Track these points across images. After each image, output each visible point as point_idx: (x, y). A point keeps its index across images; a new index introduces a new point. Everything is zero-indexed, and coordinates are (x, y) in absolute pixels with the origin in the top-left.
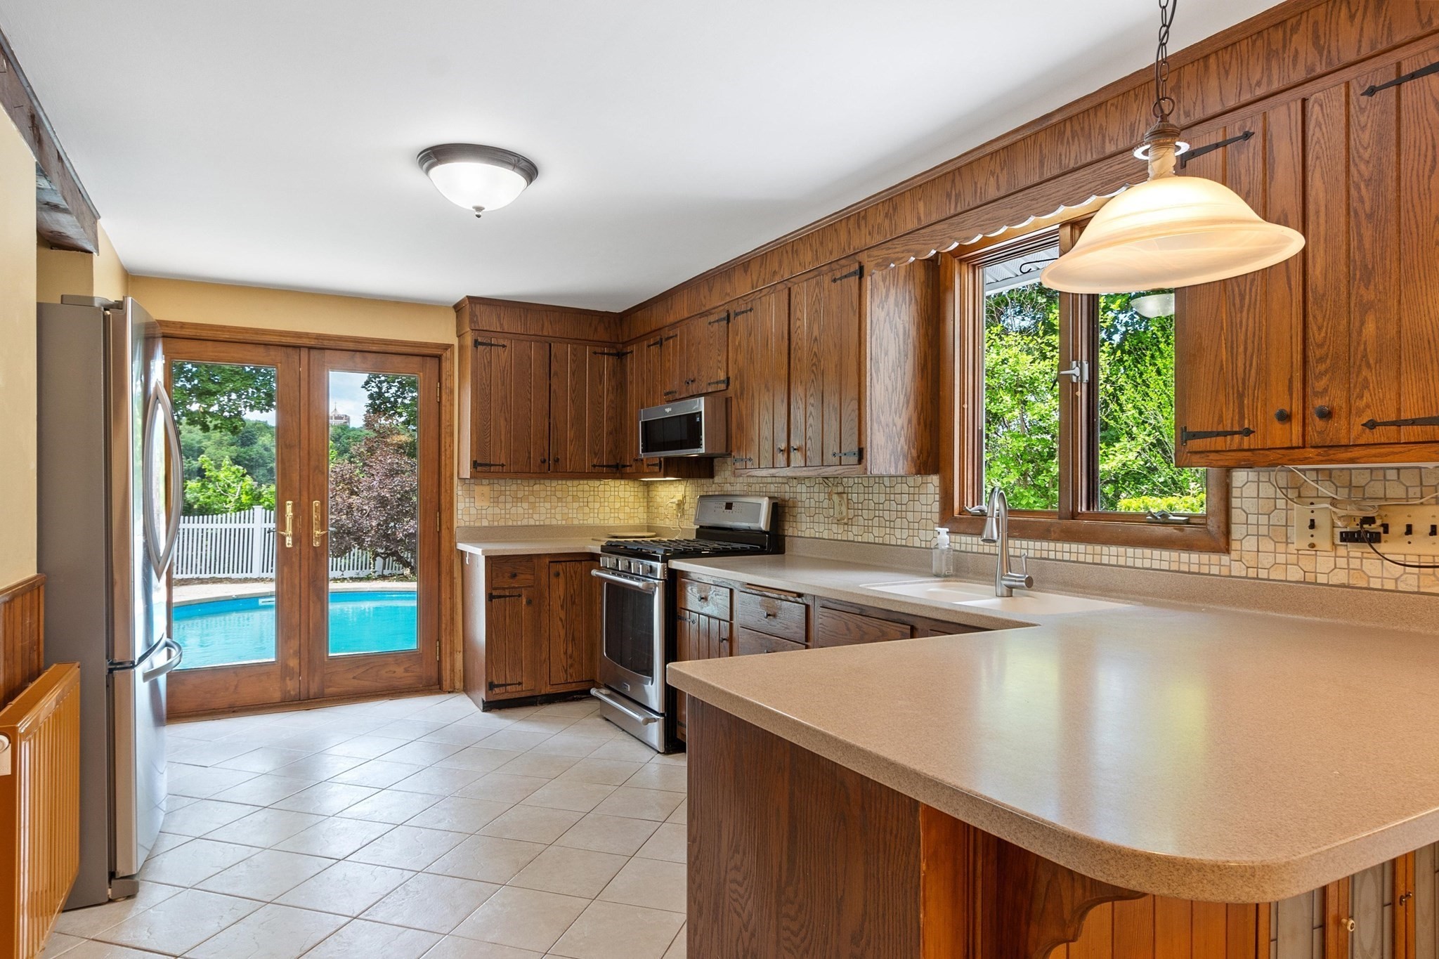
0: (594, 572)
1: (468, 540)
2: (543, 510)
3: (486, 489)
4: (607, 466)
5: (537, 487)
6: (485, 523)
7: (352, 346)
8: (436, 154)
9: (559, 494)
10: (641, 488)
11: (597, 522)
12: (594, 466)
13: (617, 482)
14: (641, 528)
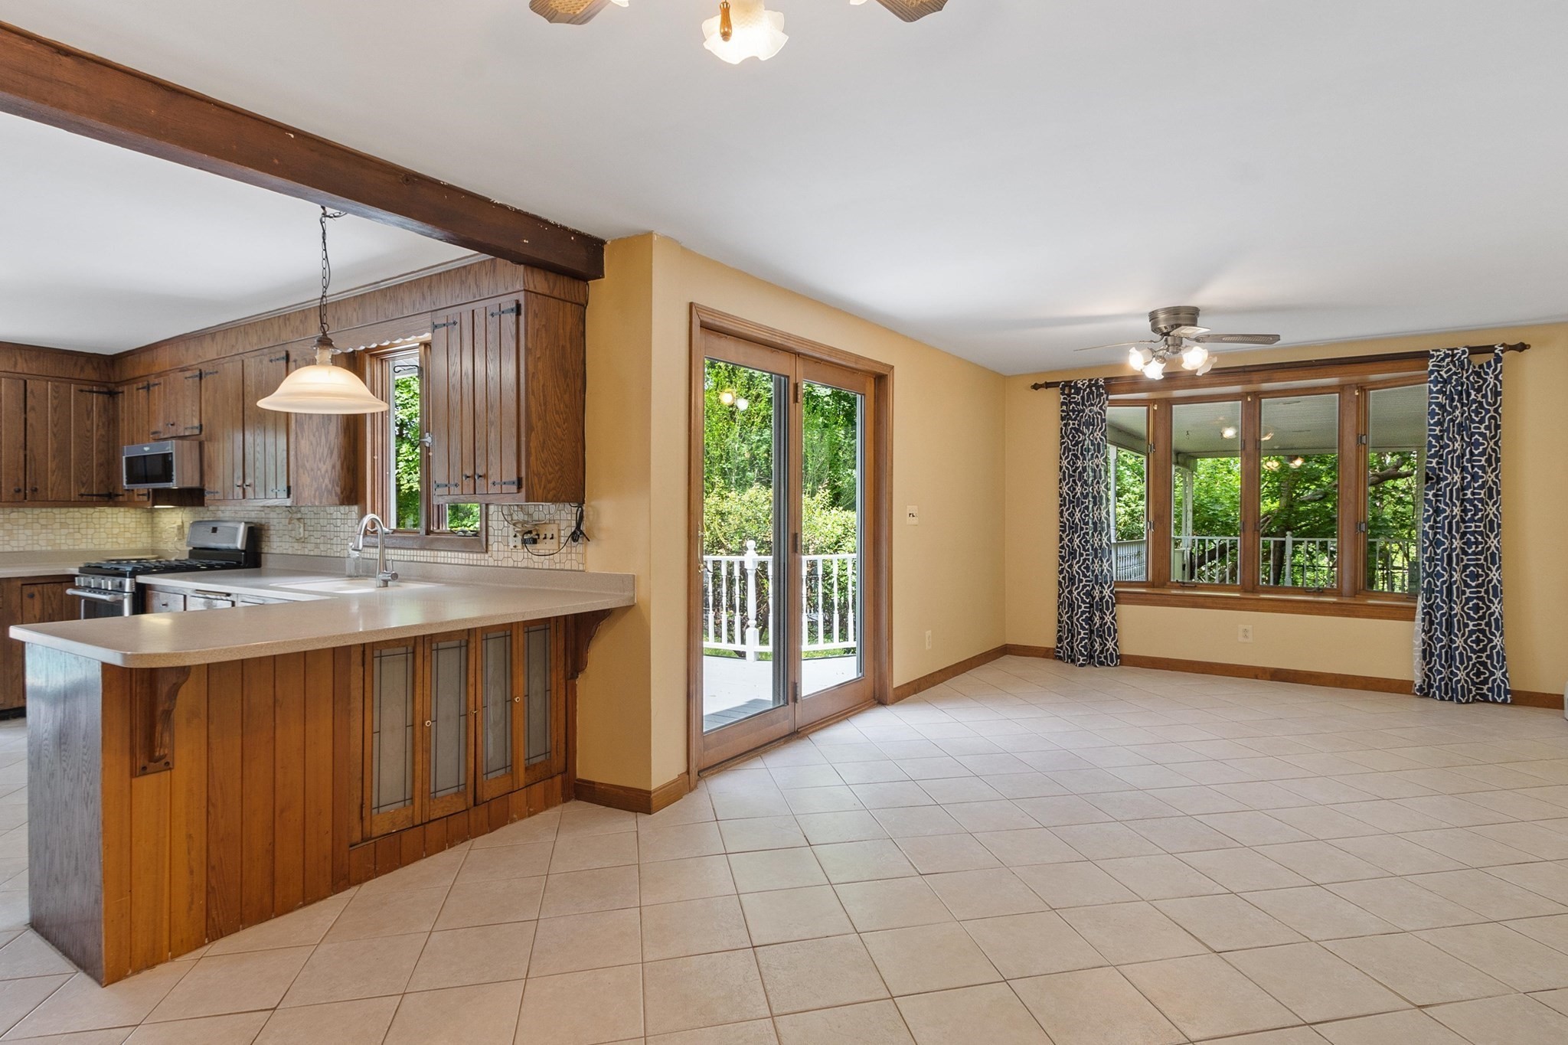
0: (69, 591)
2: (22, 537)
4: (96, 495)
5: (14, 515)
9: (43, 522)
10: (145, 515)
11: (91, 547)
12: (82, 495)
13: (116, 510)
14: (144, 551)
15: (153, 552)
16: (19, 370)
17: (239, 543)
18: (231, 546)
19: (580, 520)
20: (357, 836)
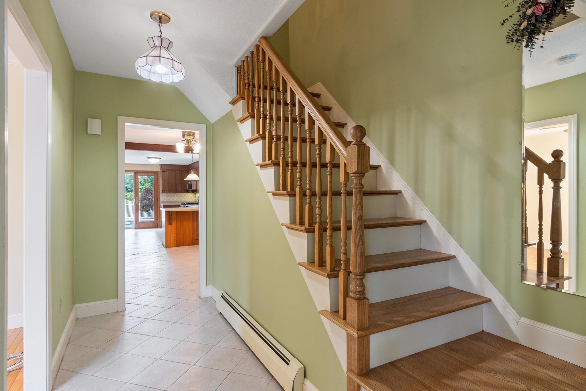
1: (162, 203)
2: (176, 198)
3: (165, 195)
4: (186, 191)
5: (174, 194)
7: (142, 172)
8: (148, 158)
9: (179, 195)
10: (194, 194)
11: (186, 200)
12: (183, 191)
13: (190, 193)
14: (194, 201)
16: (174, 169)
20: (195, 239)
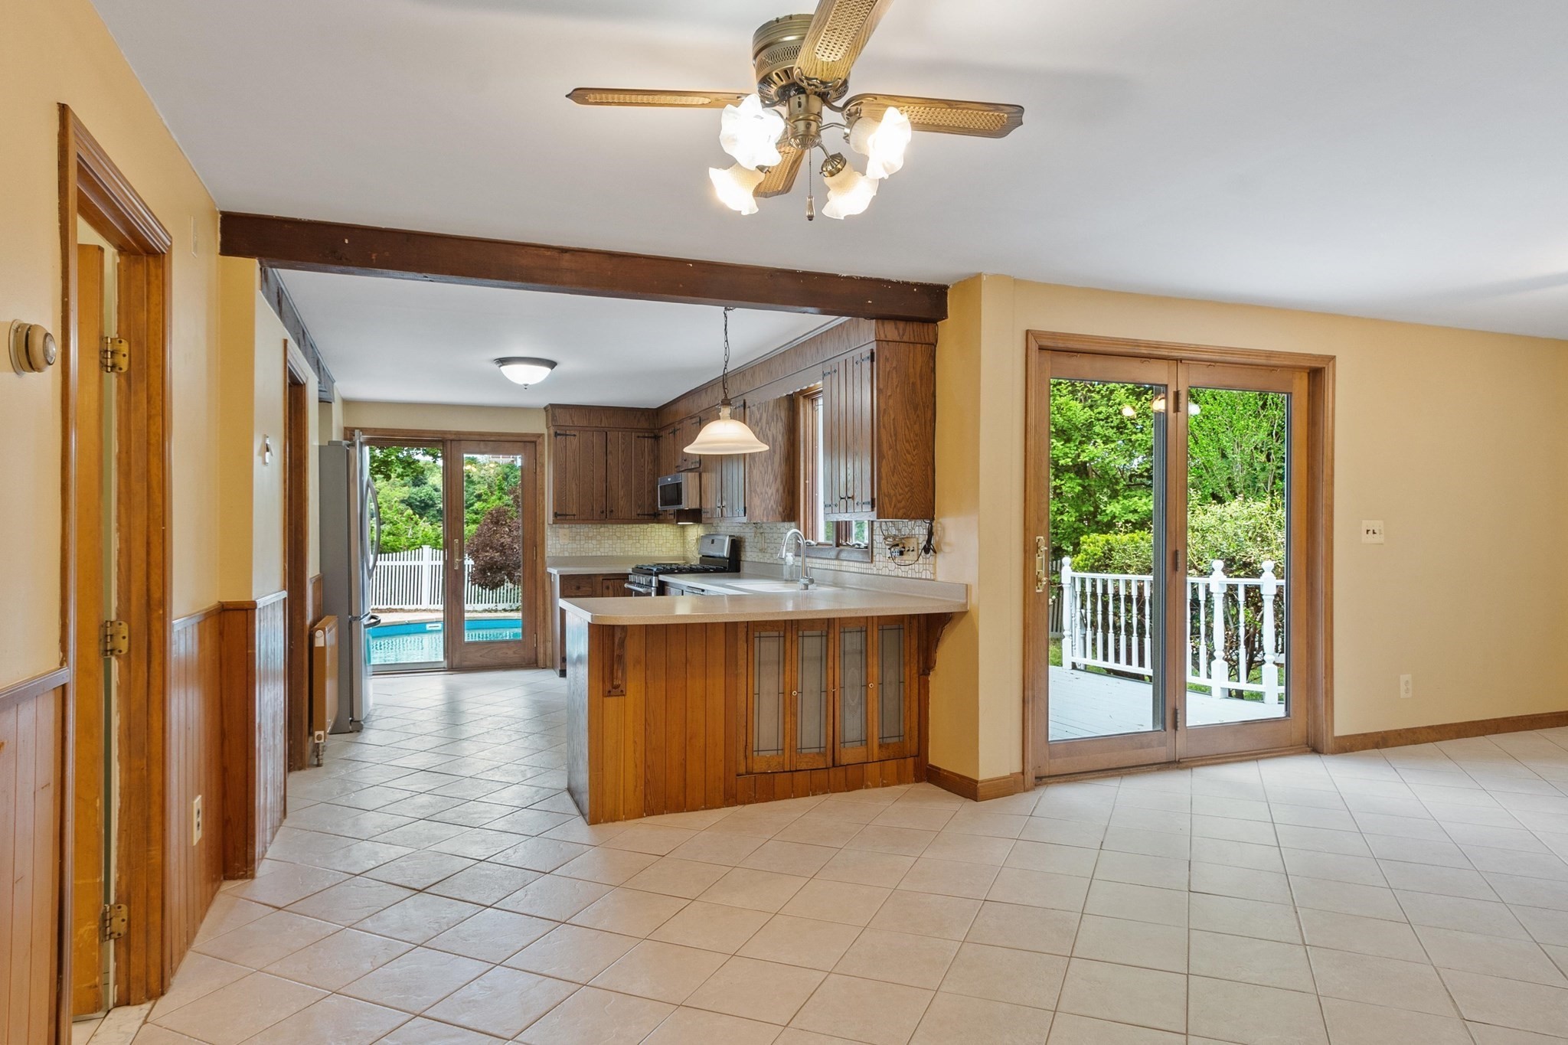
0: (626, 585)
1: (554, 565)
2: (607, 545)
3: (567, 531)
4: (648, 515)
5: (602, 530)
6: (567, 554)
7: (477, 438)
8: (503, 361)
9: (618, 534)
10: (679, 530)
11: (646, 554)
12: (638, 515)
13: (661, 526)
14: (678, 558)
15: (684, 558)
16: (603, 425)
17: (725, 553)
18: (721, 555)
19: (930, 533)
